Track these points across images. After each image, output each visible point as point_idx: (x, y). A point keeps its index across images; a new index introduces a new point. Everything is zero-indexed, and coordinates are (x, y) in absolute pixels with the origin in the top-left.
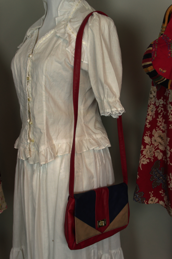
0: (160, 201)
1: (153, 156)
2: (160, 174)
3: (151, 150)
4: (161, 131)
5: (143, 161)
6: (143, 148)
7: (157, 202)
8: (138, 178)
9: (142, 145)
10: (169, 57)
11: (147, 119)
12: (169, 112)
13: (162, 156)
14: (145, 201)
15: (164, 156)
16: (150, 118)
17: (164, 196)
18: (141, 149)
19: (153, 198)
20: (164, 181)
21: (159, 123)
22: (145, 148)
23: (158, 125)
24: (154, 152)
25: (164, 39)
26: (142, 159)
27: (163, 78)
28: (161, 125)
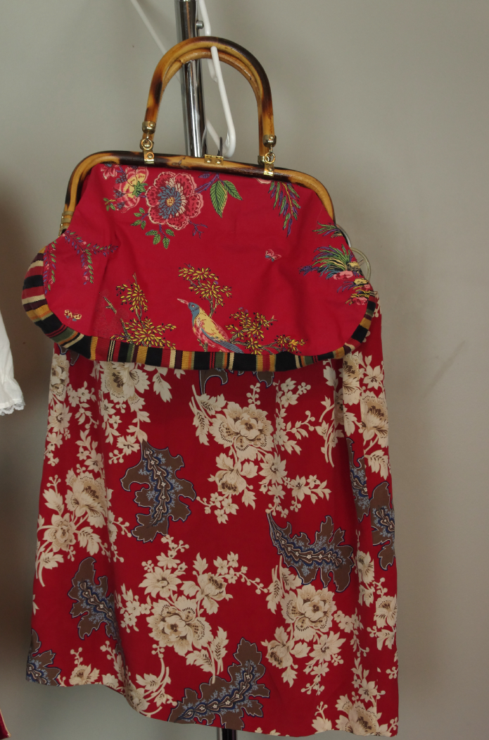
0: (103, 676)
1: (73, 546)
2: (97, 595)
3: (65, 528)
4: (91, 474)
5: (47, 561)
6: (44, 525)
7: (96, 681)
8: (35, 612)
9: (40, 517)
10: (85, 284)
11: (47, 443)
12: (105, 420)
13: (98, 543)
14: (59, 677)
15: (103, 543)
16: (55, 440)
17: (114, 657)
18: (38, 526)
19: (84, 667)
20: (110, 614)
21: (82, 453)
22: (48, 522)
23: (81, 459)
24: (76, 535)
25: (69, 241)
26: (43, 556)
27: (75, 333)
28: (88, 457)
